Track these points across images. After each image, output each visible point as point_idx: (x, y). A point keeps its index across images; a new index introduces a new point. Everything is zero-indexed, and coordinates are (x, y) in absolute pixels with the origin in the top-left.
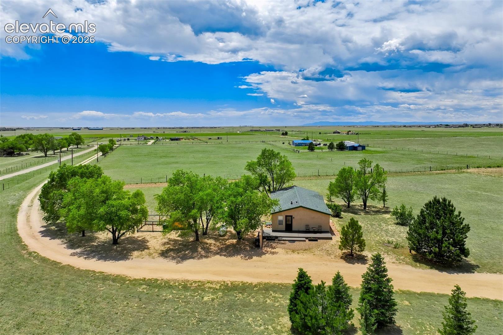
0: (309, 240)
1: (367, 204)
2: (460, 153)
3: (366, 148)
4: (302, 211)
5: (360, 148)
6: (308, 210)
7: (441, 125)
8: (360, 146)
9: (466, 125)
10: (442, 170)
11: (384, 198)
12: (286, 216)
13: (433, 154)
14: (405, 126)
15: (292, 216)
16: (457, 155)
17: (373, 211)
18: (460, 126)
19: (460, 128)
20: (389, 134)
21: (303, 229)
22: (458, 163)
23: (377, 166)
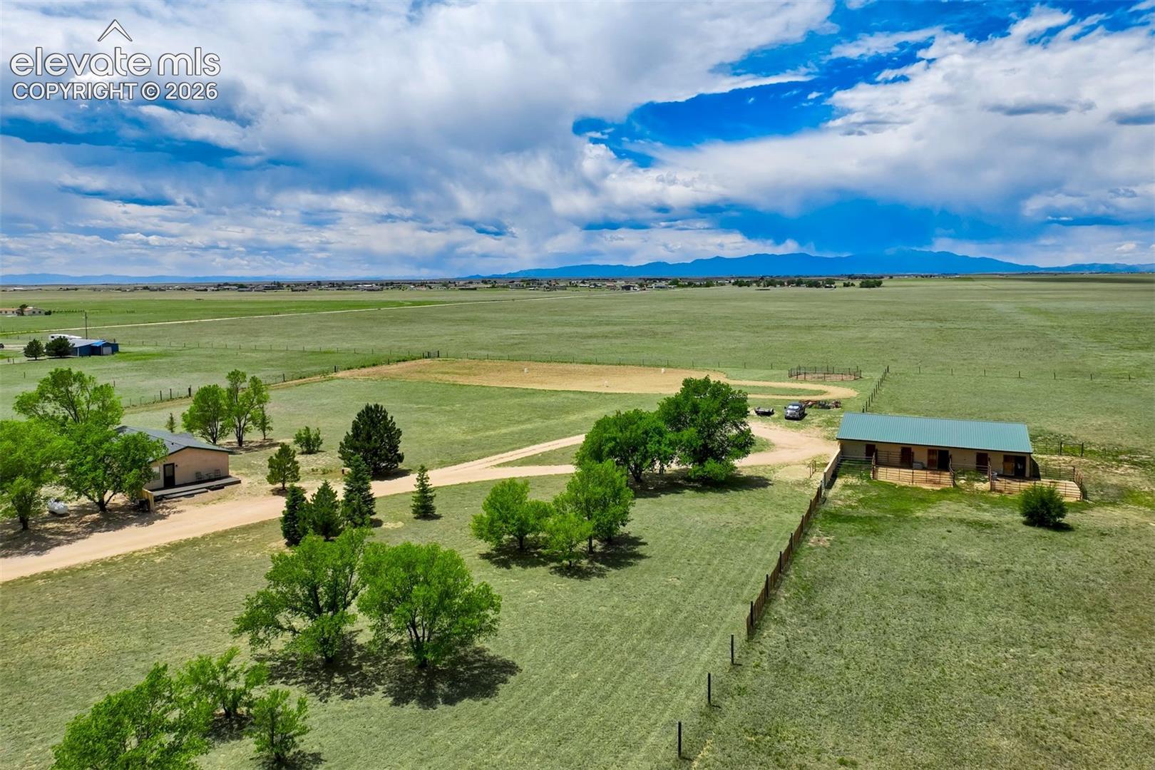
0: (213, 490)
1: (244, 439)
2: (309, 347)
3: (121, 348)
4: (188, 453)
5: (107, 350)
6: (198, 450)
7: (226, 284)
8: (107, 345)
9: (278, 286)
10: (301, 378)
11: (263, 425)
12: (165, 466)
13: (263, 351)
14: (146, 288)
15: (173, 464)
16: (304, 351)
17: (256, 447)
18: (267, 288)
19: (268, 292)
20: (133, 312)
21: (194, 479)
22: (315, 365)
23: (254, 379)
